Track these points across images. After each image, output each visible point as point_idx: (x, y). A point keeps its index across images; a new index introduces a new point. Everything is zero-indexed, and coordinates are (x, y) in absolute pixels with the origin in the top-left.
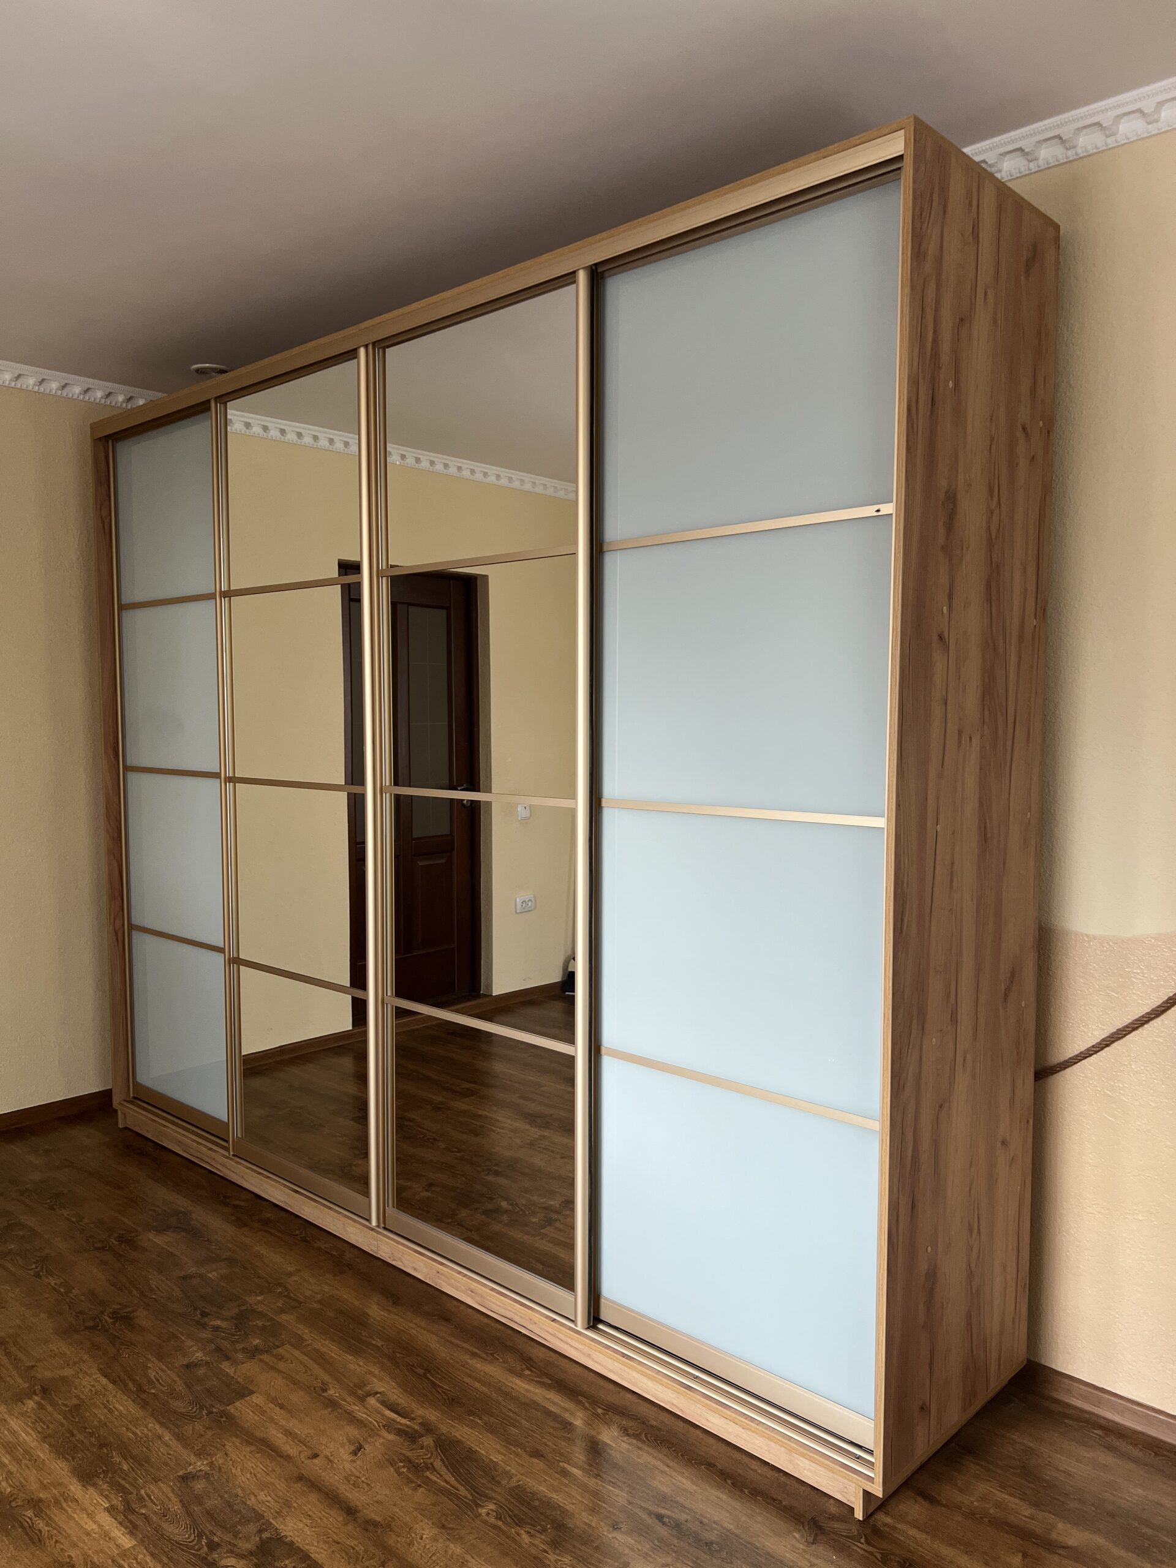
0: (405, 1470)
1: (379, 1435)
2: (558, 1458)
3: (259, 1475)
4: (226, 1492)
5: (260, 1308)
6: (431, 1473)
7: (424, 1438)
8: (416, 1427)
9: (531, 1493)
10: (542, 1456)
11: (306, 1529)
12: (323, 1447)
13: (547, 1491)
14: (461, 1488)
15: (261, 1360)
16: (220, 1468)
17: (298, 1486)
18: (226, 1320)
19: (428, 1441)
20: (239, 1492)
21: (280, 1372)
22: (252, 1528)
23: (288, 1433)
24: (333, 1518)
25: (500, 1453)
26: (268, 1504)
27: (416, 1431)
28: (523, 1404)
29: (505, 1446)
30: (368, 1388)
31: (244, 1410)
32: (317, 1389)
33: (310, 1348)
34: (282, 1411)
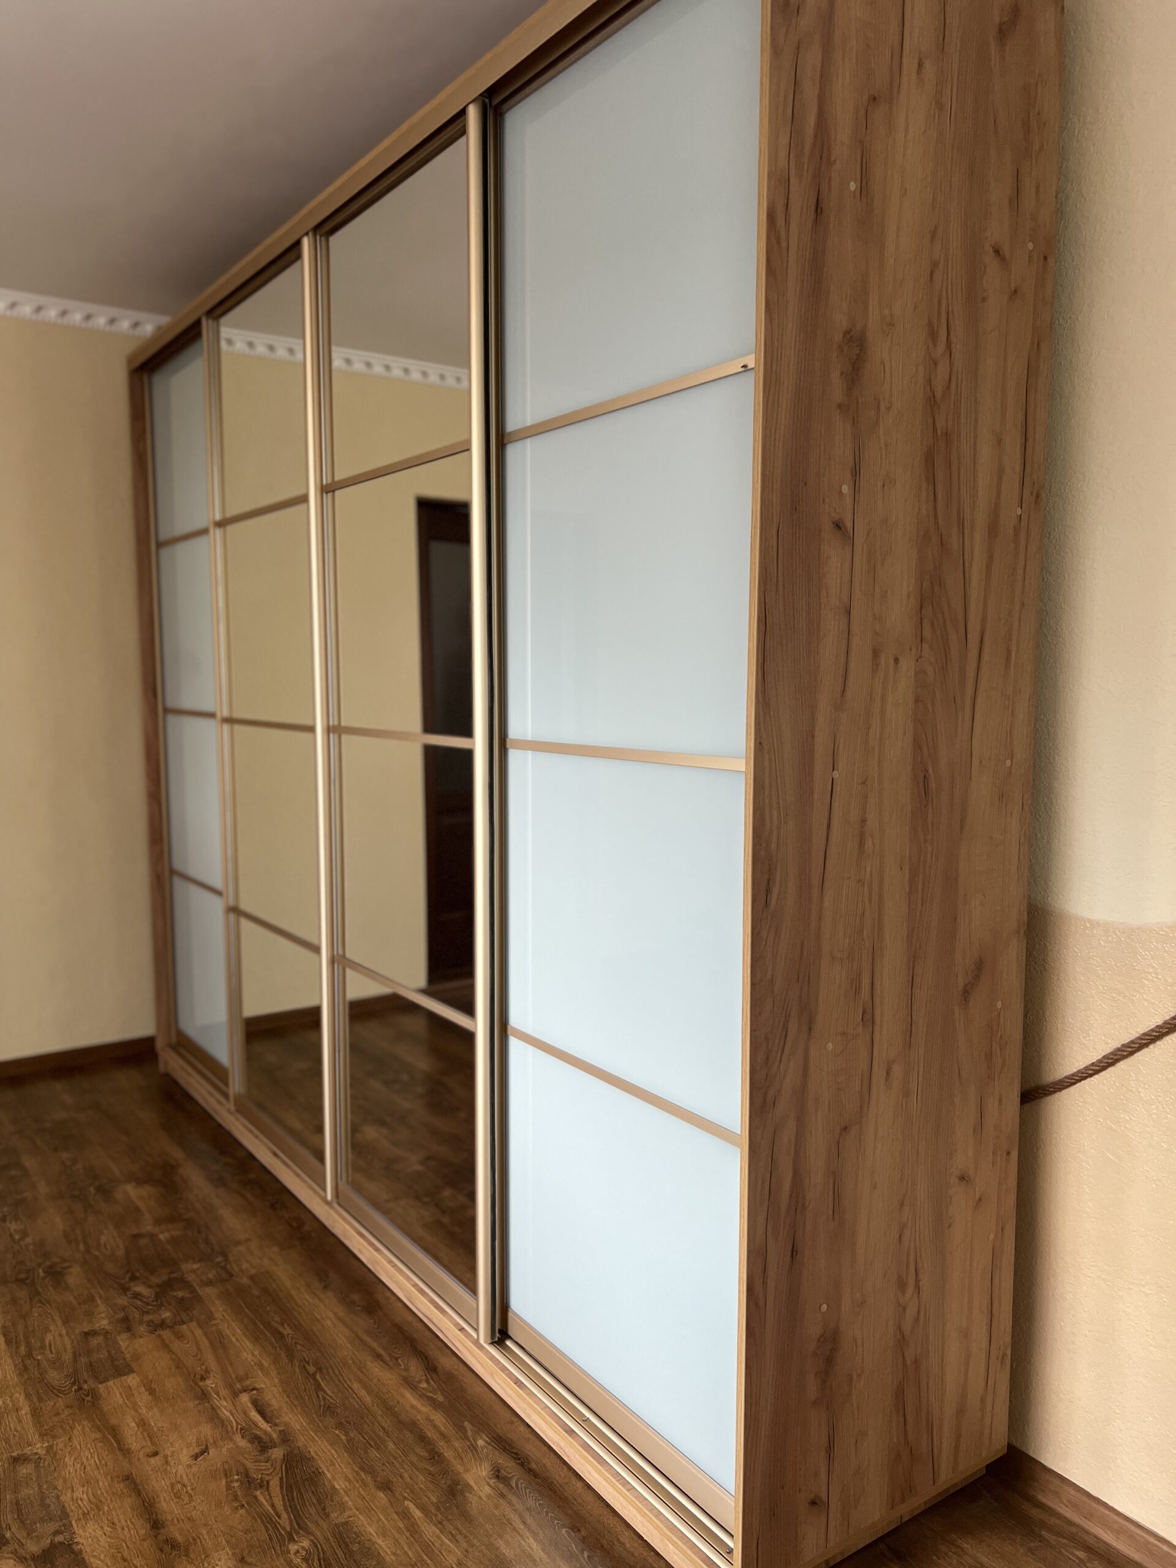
0: (236, 1485)
1: (231, 1440)
2: (406, 1495)
3: (88, 1468)
4: (47, 1482)
5: (191, 1278)
6: (261, 1493)
7: (275, 1450)
8: (274, 1436)
9: (355, 1533)
10: (390, 1489)
11: (103, 1539)
12: (169, 1444)
13: (375, 1534)
14: (284, 1515)
15: (159, 1336)
16: (55, 1455)
17: (120, 1487)
18: (150, 1286)
19: (277, 1453)
20: (60, 1484)
21: (170, 1351)
22: (51, 1527)
23: (142, 1423)
24: (134, 1530)
25: (347, 1479)
26: (80, 1502)
27: (271, 1440)
28: (401, 1422)
29: (357, 1473)
30: (248, 1382)
31: (113, 1392)
32: (197, 1376)
33: (214, 1328)
34: (150, 1397)
